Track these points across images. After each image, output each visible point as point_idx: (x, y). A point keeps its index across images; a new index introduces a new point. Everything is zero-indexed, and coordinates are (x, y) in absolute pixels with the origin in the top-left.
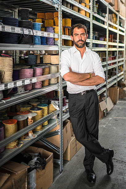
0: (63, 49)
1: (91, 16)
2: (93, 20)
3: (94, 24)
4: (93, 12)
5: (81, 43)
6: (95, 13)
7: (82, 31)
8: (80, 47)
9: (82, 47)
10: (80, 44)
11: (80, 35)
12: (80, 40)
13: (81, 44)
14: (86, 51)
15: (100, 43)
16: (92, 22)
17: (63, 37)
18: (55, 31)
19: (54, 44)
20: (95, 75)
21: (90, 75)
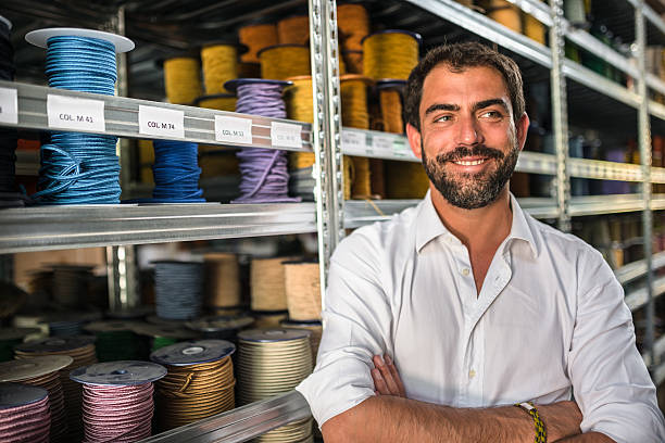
0: (348, 221)
1: (556, 41)
2: (567, 61)
3: (570, 84)
4: (564, 23)
6: (577, 26)
7: (483, 87)
8: (465, 203)
9: (483, 204)
14: (513, 236)
15: (610, 175)
16: (563, 69)
17: (353, 142)
18: (296, 107)
19: (286, 190)
20: (584, 426)
21: (541, 429)
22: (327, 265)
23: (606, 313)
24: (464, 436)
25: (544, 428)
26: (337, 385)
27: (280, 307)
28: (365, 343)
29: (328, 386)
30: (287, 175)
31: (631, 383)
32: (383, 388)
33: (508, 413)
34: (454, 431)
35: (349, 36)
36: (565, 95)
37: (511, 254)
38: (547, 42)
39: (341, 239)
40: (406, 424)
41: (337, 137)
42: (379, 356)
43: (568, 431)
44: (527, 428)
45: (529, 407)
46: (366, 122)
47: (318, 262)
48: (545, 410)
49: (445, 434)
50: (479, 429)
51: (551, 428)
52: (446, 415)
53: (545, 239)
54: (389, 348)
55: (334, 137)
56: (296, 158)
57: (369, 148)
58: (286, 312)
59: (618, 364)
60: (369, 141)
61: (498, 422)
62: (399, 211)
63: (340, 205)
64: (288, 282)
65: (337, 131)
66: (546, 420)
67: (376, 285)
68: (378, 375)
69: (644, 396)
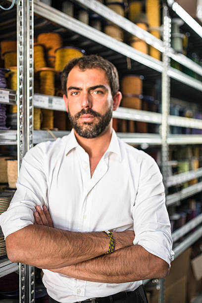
1: (166, 59)
4: (171, 50)
5: (88, 120)
6: (177, 52)
7: (94, 79)
9: (94, 137)
10: (85, 123)
11: (85, 92)
12: (83, 111)
13: (89, 124)
16: (169, 73)
17: (41, 101)
18: (13, 82)
19: (5, 123)
20: (135, 242)
21: (112, 243)
22: (21, 161)
23: (151, 189)
24: (73, 245)
25: (114, 242)
26: (13, 218)
27: (5, 181)
28: (32, 199)
29: (9, 219)
30: (6, 117)
31: (158, 222)
32: (39, 221)
33: (98, 235)
34: (68, 243)
35: (50, 49)
36: (170, 86)
37: (109, 159)
38: (161, 59)
39: (30, 148)
40: (44, 238)
41: (31, 98)
42: (39, 206)
43: (126, 244)
44: (106, 242)
45: (108, 232)
46: (53, 92)
47: (17, 159)
48: (116, 234)
49: (64, 244)
50: (81, 242)
51: (117, 242)
52: (65, 235)
53: (128, 152)
54: (46, 202)
55: (29, 98)
56: (12, 108)
57: (50, 105)
58: (7, 184)
59: (154, 212)
60: (50, 101)
61: (92, 239)
62: (61, 137)
63: (31, 132)
64: (8, 169)
65: (31, 95)
66: (116, 239)
67: (42, 172)
68: (37, 215)
69: (163, 229)
